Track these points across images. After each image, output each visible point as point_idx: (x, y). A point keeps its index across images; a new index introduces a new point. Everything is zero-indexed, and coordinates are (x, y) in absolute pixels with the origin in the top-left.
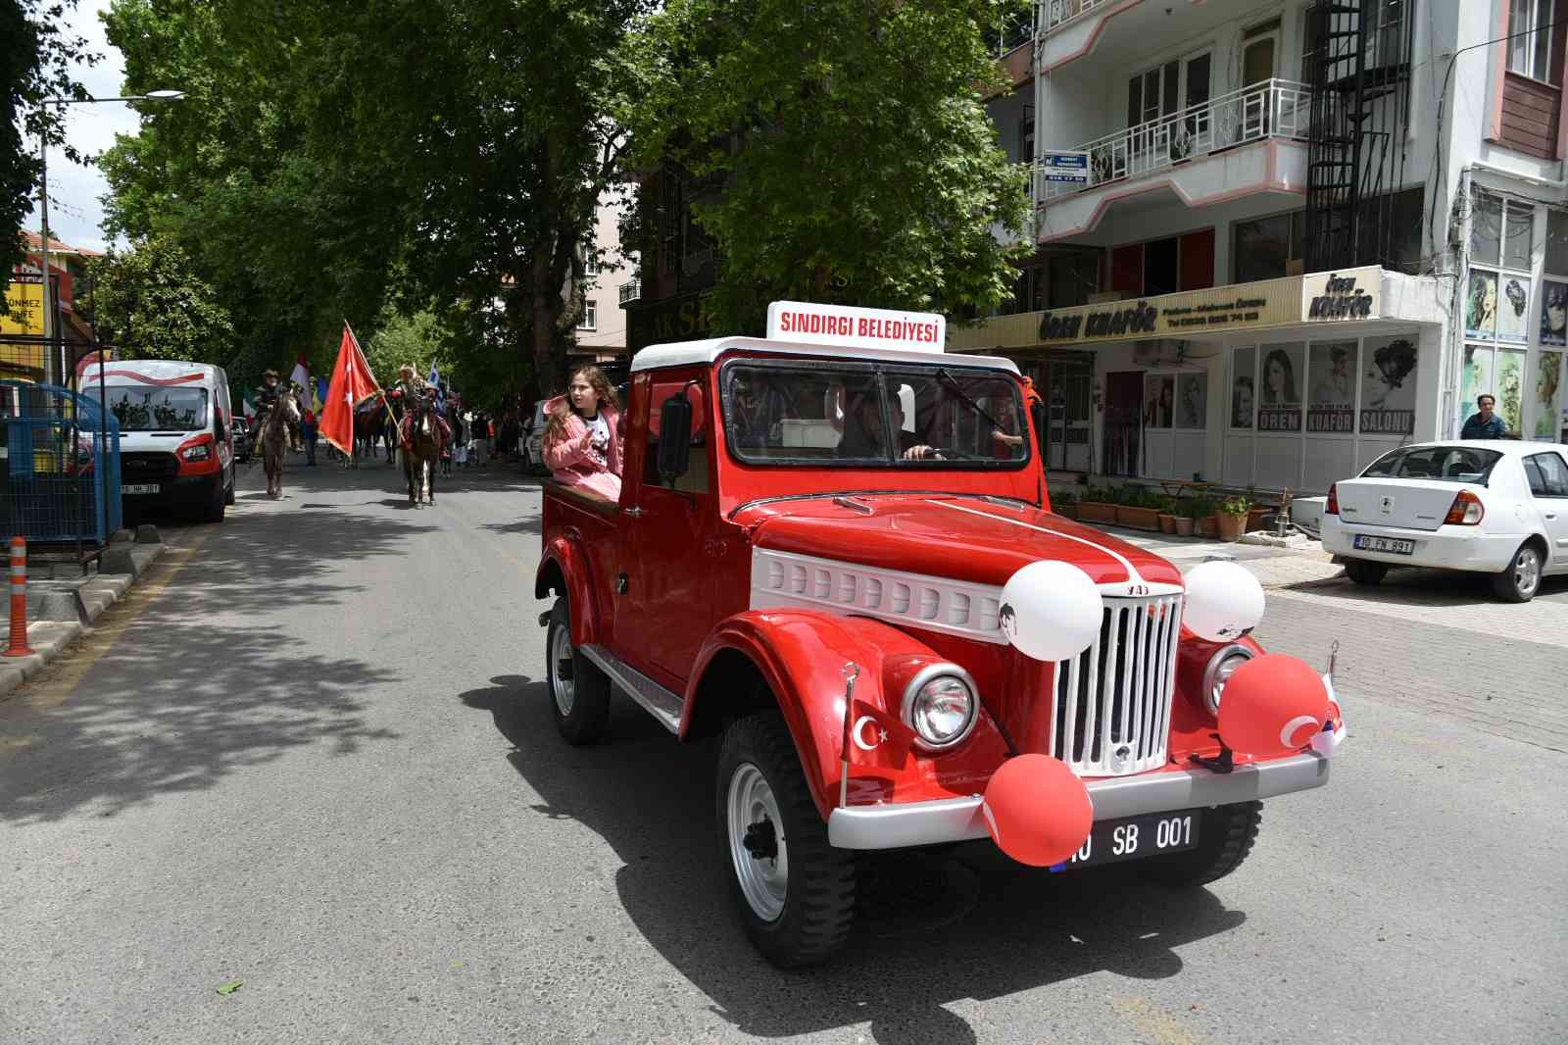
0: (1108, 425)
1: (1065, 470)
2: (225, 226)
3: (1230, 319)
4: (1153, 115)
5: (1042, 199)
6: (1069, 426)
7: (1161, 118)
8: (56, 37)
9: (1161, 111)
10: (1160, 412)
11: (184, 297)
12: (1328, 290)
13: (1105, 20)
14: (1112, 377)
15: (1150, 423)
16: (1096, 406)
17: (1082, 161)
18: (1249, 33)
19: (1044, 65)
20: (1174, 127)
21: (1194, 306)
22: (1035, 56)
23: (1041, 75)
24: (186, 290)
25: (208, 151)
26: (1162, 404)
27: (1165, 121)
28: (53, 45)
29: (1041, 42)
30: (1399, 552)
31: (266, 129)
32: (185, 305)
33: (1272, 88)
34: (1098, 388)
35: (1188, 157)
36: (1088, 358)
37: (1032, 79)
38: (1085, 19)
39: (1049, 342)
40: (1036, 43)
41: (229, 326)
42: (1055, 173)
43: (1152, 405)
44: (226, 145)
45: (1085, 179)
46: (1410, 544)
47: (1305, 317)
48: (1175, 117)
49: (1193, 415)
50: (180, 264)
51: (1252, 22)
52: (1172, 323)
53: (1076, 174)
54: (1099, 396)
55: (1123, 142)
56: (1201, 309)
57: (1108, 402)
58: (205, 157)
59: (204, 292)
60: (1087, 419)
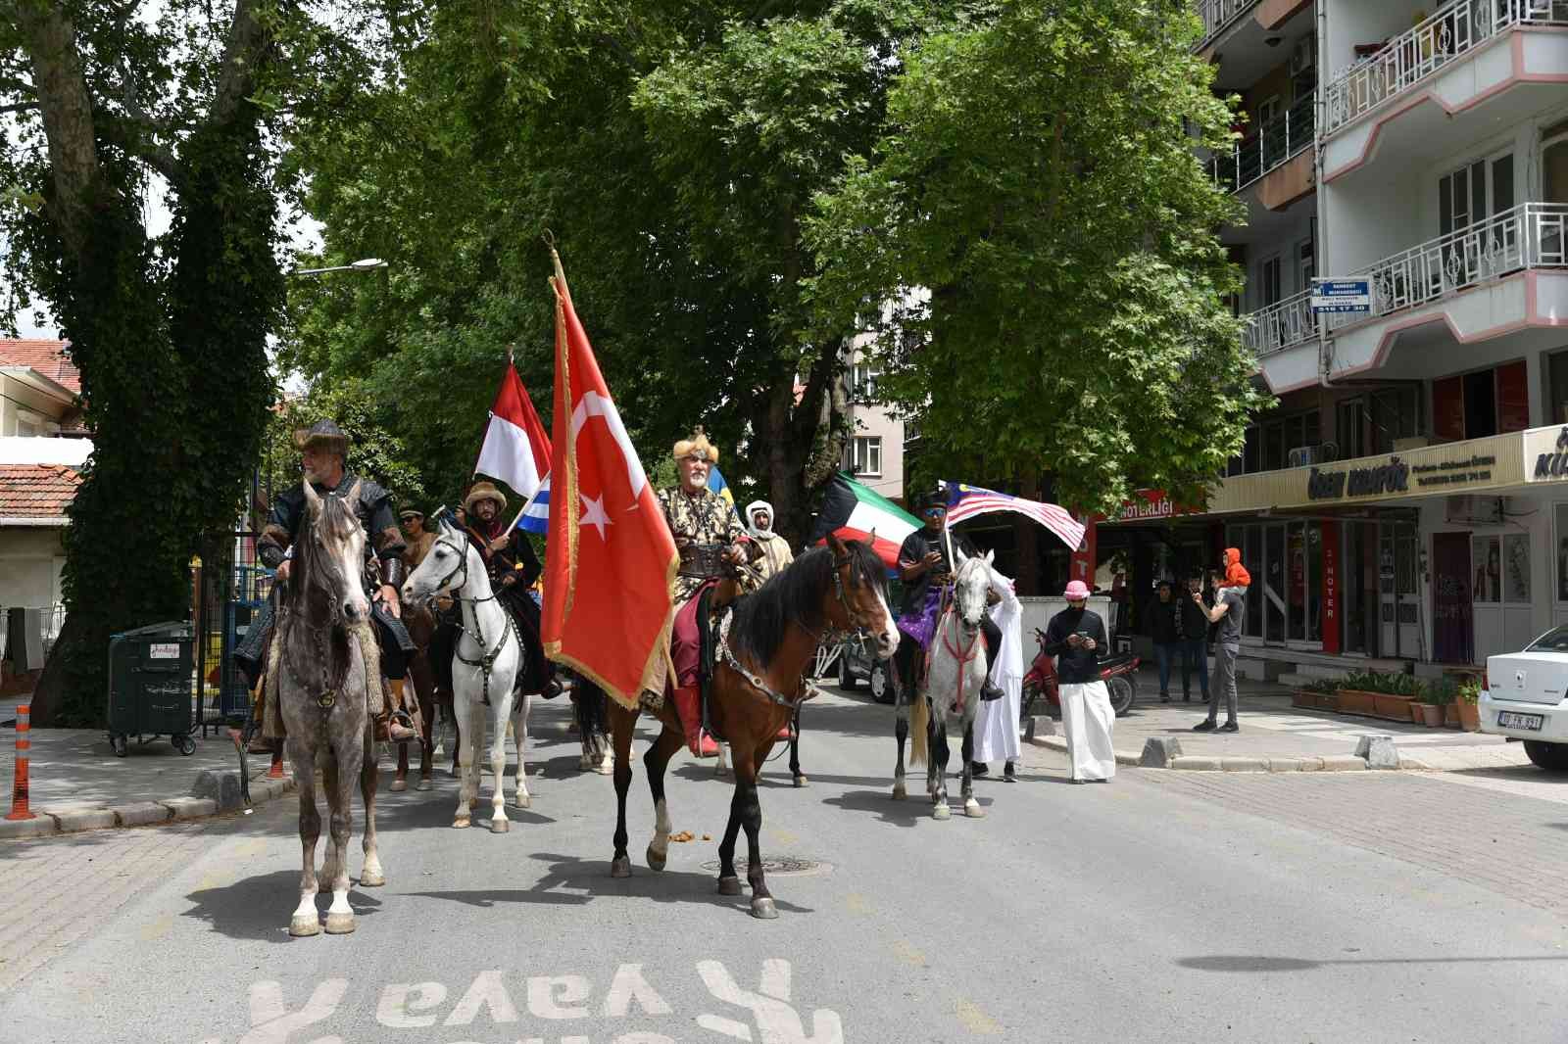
0: (1438, 600)
1: (1398, 658)
2: (425, 385)
3: (1468, 478)
4: (1463, 222)
5: (1331, 329)
6: (1400, 602)
7: (1471, 225)
8: (290, 245)
9: (1470, 218)
10: (1488, 580)
11: (370, 455)
12: (1559, 444)
13: (1379, 126)
14: (1440, 539)
15: (1479, 597)
16: (1423, 575)
17: (1362, 288)
18: (1548, 133)
19: (1327, 172)
20: (1483, 236)
21: (1438, 464)
22: (1317, 161)
23: (1324, 183)
24: (373, 446)
25: (402, 281)
26: (1491, 574)
27: (1475, 229)
28: (288, 251)
29: (1322, 146)
30: (1531, 728)
31: (468, 252)
32: (370, 465)
33: (1527, 213)
34: (1424, 553)
35: (1474, 281)
36: (1410, 515)
37: (1314, 190)
38: (1362, 123)
39: (1319, 502)
40: (1317, 148)
41: (418, 487)
42: (1326, 303)
43: (1481, 572)
44: (422, 272)
45: (1367, 308)
46: (1539, 719)
47: (1529, 476)
48: (1484, 225)
49: (1521, 585)
50: (367, 416)
51: (1545, 121)
52: (1422, 482)
53: (1354, 302)
54: (1425, 562)
55: (1436, 252)
56: (1444, 466)
57: (1436, 573)
58: (398, 288)
59: (393, 448)
60: (1415, 592)
